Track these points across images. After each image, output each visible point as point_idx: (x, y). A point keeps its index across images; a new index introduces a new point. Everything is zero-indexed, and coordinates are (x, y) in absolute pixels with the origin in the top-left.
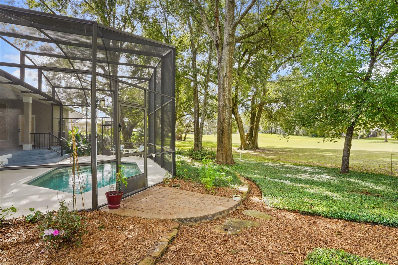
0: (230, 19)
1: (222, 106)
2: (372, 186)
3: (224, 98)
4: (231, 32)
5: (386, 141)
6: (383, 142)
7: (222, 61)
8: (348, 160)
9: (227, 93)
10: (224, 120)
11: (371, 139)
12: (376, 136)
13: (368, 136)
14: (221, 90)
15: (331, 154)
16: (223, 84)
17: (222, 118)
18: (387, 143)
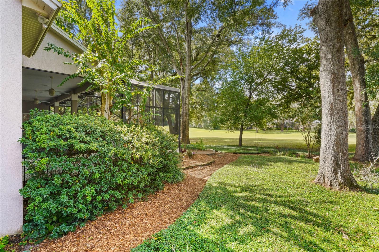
0: (189, 65)
1: (185, 113)
2: (251, 148)
3: (186, 109)
4: (189, 73)
5: (257, 132)
6: (255, 133)
7: (185, 88)
8: (241, 142)
9: (187, 106)
10: (186, 121)
11: (249, 131)
12: (252, 129)
13: (247, 128)
14: (185, 105)
15: (229, 140)
16: (186, 101)
17: (185, 120)
18: (257, 134)
